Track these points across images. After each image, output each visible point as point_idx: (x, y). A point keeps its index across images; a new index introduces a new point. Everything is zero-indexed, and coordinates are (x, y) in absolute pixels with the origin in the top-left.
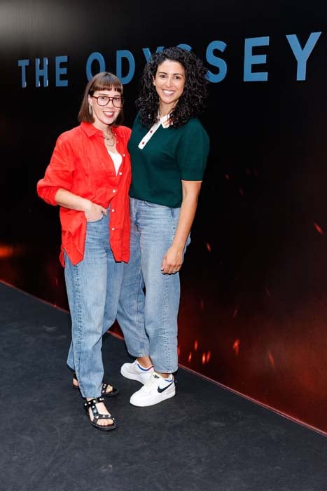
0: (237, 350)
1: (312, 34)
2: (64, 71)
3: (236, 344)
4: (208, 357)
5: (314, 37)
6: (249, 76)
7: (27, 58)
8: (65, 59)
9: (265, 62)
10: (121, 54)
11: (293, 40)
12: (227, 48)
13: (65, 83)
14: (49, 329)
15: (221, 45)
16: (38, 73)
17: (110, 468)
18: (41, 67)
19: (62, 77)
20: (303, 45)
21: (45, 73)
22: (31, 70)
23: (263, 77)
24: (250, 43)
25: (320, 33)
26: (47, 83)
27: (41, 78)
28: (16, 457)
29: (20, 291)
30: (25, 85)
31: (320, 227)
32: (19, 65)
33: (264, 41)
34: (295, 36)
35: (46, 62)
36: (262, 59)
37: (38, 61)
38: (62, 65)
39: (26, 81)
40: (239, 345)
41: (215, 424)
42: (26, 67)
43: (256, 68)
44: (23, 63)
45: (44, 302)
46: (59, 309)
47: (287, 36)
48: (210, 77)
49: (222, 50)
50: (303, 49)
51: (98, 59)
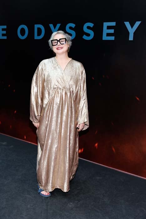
0: (97, 147)
1: (137, 22)
2: (5, 32)
3: (96, 145)
4: (82, 150)
5: (138, 24)
6: (105, 38)
8: (5, 27)
10: (36, 26)
11: (127, 24)
13: (5, 38)
14: (3, 143)
15: (91, 25)
19: (4, 35)
20: (132, 26)
23: (112, 38)
24: (106, 24)
25: (141, 22)
33: (113, 24)
34: (128, 22)
36: (112, 31)
38: (3, 30)
40: (98, 145)
43: (108, 35)
47: (125, 22)
48: (85, 37)
49: (92, 27)
50: (132, 28)
51: (24, 28)
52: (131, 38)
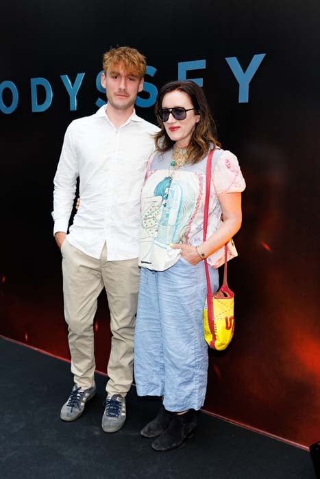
1: (255, 56)
5: (258, 59)
9: (202, 85)
10: (35, 82)
11: (233, 63)
12: (156, 73)
15: (151, 70)
20: (245, 68)
24: (184, 67)
25: (264, 55)
33: (200, 64)
34: (235, 58)
47: (227, 59)
48: (138, 101)
49: (152, 75)
50: (244, 72)
51: (9, 87)
52: (244, 97)
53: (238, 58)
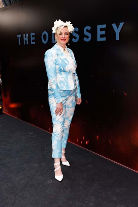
1: (121, 23)
2: (34, 38)
3: (98, 137)
4: (88, 142)
5: (121, 24)
6: (99, 39)
7: (20, 34)
8: (34, 34)
9: (104, 34)
11: (114, 25)
12: (91, 29)
13: (34, 43)
14: (30, 133)
15: (89, 28)
16: (25, 39)
17: (51, 181)
18: (26, 37)
19: (33, 41)
20: (118, 28)
21: (27, 39)
22: (22, 38)
23: (104, 39)
24: (99, 27)
25: (123, 23)
26: (28, 43)
27: (26, 41)
28: (18, 178)
29: (20, 120)
30: (20, 44)
31: (126, 93)
32: (18, 36)
33: (104, 26)
34: (115, 24)
35: (27, 35)
37: (24, 35)
38: (33, 36)
39: (20, 42)
41: (90, 166)
42: (20, 37)
43: (102, 36)
44: (19, 36)
45: (29, 124)
46: (34, 126)
47: (112, 24)
48: (85, 39)
49: (89, 30)
51: (46, 34)
52: (117, 38)
53: (116, 24)
